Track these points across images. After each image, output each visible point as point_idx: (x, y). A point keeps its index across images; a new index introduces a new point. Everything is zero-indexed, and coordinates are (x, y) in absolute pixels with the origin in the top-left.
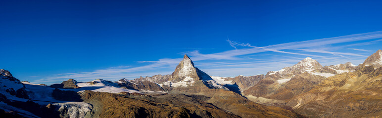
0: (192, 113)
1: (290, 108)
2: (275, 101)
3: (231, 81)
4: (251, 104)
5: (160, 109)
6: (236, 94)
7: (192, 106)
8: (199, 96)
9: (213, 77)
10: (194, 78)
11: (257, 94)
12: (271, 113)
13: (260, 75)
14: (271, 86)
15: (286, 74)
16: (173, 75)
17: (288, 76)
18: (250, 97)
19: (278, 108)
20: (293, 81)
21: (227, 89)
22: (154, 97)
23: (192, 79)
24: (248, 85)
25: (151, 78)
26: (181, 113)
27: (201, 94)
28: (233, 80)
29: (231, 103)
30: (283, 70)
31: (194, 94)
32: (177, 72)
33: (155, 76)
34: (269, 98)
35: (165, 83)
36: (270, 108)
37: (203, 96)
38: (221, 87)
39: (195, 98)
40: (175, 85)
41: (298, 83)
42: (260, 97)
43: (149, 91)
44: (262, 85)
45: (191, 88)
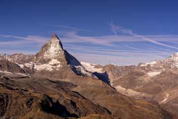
0: (54, 101)
1: (156, 103)
2: (143, 95)
3: (101, 69)
4: (119, 96)
5: (17, 95)
6: (105, 84)
8: (64, 82)
9: (82, 63)
10: (61, 62)
11: (126, 86)
12: (138, 107)
13: (131, 66)
14: (141, 78)
15: (156, 66)
16: (37, 55)
17: (158, 69)
18: (119, 88)
19: (145, 102)
20: (162, 75)
21: (95, 77)
22: (12, 79)
23: (59, 62)
24: (118, 75)
25: (11, 56)
26: (42, 101)
27: (67, 80)
28: (104, 68)
29: (99, 93)
30: (155, 63)
31: (59, 80)
32: (42, 52)
33: (16, 54)
34: (138, 91)
35: (27, 65)
36: (137, 101)
37: (69, 83)
38: (89, 75)
39: (60, 85)
40: (38, 68)
41: (167, 77)
42: (129, 90)
43: (6, 72)
44: (133, 76)
45: (56, 73)
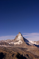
5: (9, 53)
6: (38, 48)
7: (21, 52)
8: (24, 48)
9: (29, 41)
10: (22, 41)
16: (14, 39)
21: (34, 45)
22: (7, 48)
25: (6, 41)
26: (17, 55)
27: (25, 47)
28: (37, 42)
29: (36, 51)
31: (22, 47)
32: (16, 38)
33: (8, 40)
35: (11, 43)
37: (26, 48)
38: (32, 45)
40: (15, 44)
43: (5, 46)
